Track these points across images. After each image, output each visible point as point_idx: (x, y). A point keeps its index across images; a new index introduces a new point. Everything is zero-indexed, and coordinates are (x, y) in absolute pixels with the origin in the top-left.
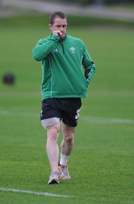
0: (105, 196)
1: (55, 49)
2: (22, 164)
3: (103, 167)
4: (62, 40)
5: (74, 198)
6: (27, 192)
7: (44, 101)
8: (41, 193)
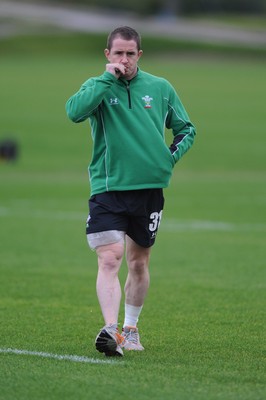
0: (182, 362)
1: (114, 98)
2: (31, 304)
3: (178, 309)
4: (129, 81)
5: (126, 366)
6: (40, 354)
7: (93, 200)
8: (66, 356)
